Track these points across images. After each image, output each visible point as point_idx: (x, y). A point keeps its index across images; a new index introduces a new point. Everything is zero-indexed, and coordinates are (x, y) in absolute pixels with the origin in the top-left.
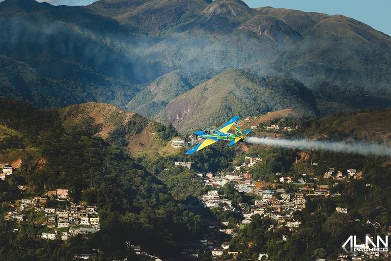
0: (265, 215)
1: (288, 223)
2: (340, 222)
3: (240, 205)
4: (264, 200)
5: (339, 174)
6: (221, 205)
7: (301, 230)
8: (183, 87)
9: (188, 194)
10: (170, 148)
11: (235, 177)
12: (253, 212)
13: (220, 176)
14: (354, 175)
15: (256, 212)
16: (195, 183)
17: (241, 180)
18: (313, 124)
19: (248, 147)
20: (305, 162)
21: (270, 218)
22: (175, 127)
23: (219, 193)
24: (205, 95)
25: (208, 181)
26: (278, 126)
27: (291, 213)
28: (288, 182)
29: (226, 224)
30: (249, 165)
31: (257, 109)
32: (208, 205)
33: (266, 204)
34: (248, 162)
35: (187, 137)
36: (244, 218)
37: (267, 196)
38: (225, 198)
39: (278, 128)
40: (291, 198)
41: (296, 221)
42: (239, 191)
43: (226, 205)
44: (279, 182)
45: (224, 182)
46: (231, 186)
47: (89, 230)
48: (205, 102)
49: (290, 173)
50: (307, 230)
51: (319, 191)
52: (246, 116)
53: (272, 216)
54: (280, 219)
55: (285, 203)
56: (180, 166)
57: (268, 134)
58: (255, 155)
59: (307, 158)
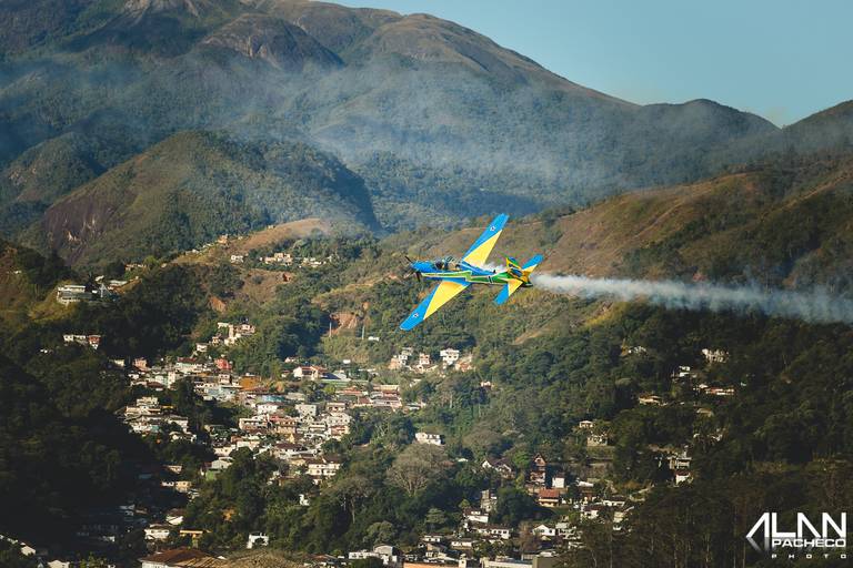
0: (261, 451)
1: (311, 466)
2: (426, 464)
3: (207, 427)
4: (259, 418)
5: (424, 360)
6: (166, 428)
7: (340, 482)
8: (80, 170)
9: (92, 405)
10: (53, 305)
11: (195, 366)
12: (235, 443)
13: (163, 365)
14: (454, 362)
15: (241, 444)
16: (108, 380)
17: (209, 373)
18: (366, 251)
19: (223, 301)
20: (347, 334)
21: (273, 456)
22: (65, 258)
23: (161, 402)
24: (131, 188)
25: (136, 377)
26: (289, 256)
27: (318, 446)
28: (313, 378)
29: (176, 469)
30: (226, 342)
31: (245, 220)
32: (137, 428)
33: (263, 424)
34: (225, 335)
35: (92, 279)
36: (216, 457)
37: (266, 409)
38: (175, 412)
39: (290, 260)
40: (318, 413)
41: (328, 462)
42: (205, 398)
43: (176, 428)
44: (291, 377)
45: (172, 378)
46: (186, 386)
48: (130, 203)
49: (315, 359)
50: (353, 483)
51: (379, 398)
52: (220, 234)
53: (275, 453)
54: (295, 458)
55: (306, 424)
56: (75, 344)
57: (267, 273)
58: (239, 320)
59: (353, 324)
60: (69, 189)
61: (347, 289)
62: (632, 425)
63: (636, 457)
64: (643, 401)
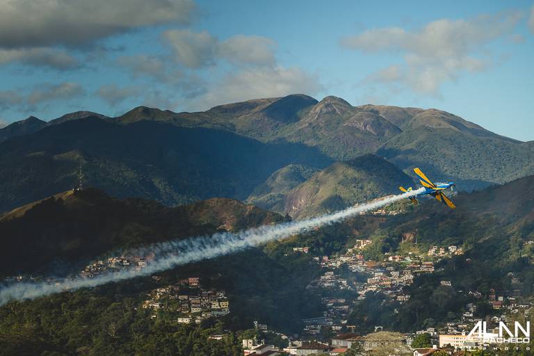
0: (378, 292)
1: (398, 297)
2: (446, 294)
3: (354, 283)
4: (376, 278)
5: (442, 251)
6: (338, 284)
7: (411, 303)
8: (296, 180)
11: (348, 258)
12: (366, 289)
13: (335, 258)
14: (454, 251)
15: (369, 289)
16: (312, 265)
17: (354, 261)
19: (358, 231)
20: (410, 242)
21: (383, 294)
23: (335, 274)
25: (324, 264)
26: (384, 211)
27: (401, 289)
28: (397, 260)
29: (343, 301)
30: (360, 247)
31: (365, 197)
32: (326, 285)
33: (377, 281)
34: (360, 244)
36: (359, 295)
37: (378, 274)
38: (341, 277)
39: (384, 213)
40: (399, 275)
41: (405, 295)
42: (353, 271)
43: (342, 284)
44: (388, 261)
45: (339, 263)
46: (344, 266)
47: (220, 313)
48: (317, 193)
49: (397, 252)
50: (416, 303)
51: (425, 267)
52: (355, 203)
53: (383, 292)
54: (391, 294)
55: (395, 280)
56: (298, 252)
58: (365, 238)
59: (412, 238)
60: (292, 188)
61: (408, 223)
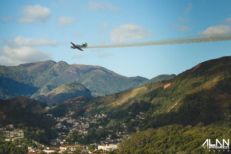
0: (76, 130)
1: (84, 132)
2: (100, 131)
3: (68, 127)
5: (99, 116)
6: (62, 127)
7: (88, 134)
8: (48, 90)
10: (45, 110)
11: (66, 118)
12: (73, 129)
13: (61, 118)
14: (104, 116)
16: (54, 121)
17: (68, 119)
19: (70, 108)
20: (88, 112)
21: (78, 131)
22: (47, 103)
23: (61, 123)
25: (58, 120)
26: (79, 101)
27: (85, 129)
28: (83, 119)
29: (64, 133)
32: (58, 127)
33: (76, 126)
34: (70, 113)
35: (51, 106)
36: (70, 131)
37: (77, 124)
38: (63, 125)
40: (84, 124)
41: (86, 131)
42: (68, 123)
43: (64, 127)
44: (80, 119)
45: (63, 120)
46: (65, 121)
47: (20, 137)
49: (84, 116)
50: (90, 134)
51: (93, 121)
52: (69, 99)
54: (81, 131)
55: (83, 126)
56: (49, 115)
57: (76, 104)
58: (72, 111)
60: (47, 93)
61: (88, 106)
62: (130, 124)
63: (131, 128)
64: (132, 120)
